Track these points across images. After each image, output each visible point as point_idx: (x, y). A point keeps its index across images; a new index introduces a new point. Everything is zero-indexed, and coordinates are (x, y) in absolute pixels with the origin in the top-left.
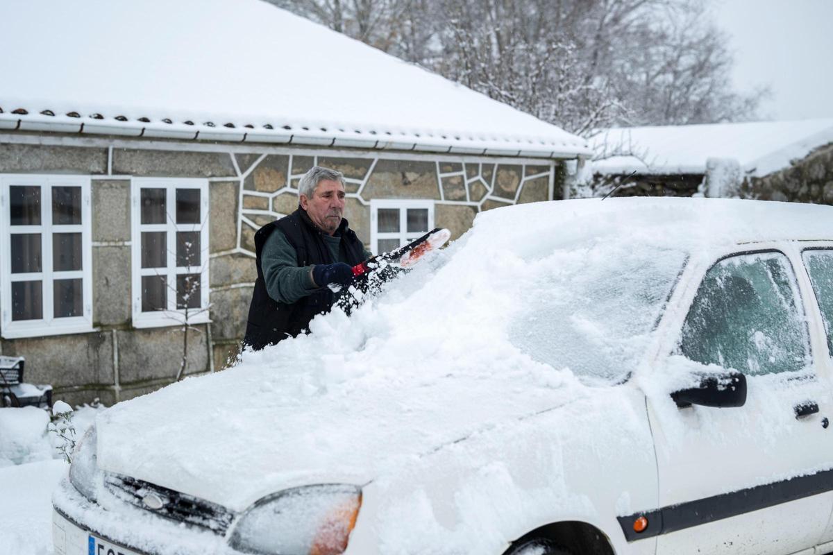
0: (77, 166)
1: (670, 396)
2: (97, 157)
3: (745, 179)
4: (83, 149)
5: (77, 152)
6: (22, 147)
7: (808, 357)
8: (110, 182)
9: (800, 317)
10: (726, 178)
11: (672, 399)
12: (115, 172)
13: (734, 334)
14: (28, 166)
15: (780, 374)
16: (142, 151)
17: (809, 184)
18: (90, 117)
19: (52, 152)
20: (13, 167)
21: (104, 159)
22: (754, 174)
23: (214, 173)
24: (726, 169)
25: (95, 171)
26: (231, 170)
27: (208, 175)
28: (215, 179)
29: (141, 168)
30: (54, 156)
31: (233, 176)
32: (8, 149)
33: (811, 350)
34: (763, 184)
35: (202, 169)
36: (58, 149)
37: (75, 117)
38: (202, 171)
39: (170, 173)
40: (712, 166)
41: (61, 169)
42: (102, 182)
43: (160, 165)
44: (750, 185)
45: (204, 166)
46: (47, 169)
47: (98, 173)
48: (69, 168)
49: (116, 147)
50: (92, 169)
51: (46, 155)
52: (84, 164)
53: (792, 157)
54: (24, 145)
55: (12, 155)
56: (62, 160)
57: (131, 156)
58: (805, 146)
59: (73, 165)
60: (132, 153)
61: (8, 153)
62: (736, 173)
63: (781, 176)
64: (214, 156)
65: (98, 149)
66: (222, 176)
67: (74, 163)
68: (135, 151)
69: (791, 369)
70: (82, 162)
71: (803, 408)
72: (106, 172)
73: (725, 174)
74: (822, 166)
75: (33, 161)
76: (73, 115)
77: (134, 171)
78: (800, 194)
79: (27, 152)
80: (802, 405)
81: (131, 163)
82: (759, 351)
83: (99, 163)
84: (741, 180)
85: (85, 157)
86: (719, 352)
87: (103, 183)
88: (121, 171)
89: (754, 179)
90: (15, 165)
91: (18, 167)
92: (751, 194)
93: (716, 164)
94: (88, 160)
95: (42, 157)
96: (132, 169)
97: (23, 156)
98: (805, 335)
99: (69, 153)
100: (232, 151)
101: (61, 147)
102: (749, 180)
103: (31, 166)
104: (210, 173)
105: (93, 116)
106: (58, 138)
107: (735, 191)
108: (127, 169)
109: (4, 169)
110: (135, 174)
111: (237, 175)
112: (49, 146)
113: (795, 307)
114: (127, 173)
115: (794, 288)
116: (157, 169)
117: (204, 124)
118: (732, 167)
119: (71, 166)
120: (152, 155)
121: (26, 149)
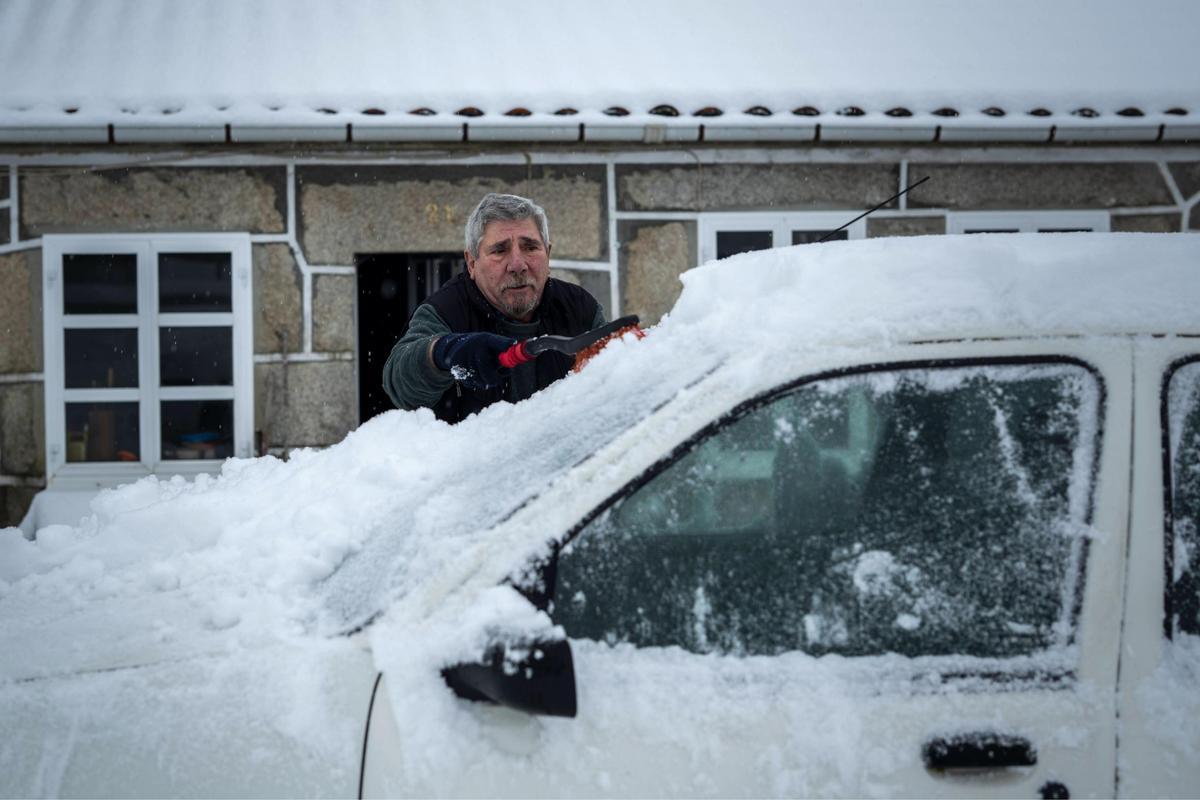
0: (838, 197)
1: (438, 674)
2: (877, 180)
4: (851, 168)
5: (840, 173)
6: (738, 169)
7: (1062, 627)
8: (904, 222)
9: (1071, 527)
11: (442, 681)
12: (911, 204)
13: (777, 552)
14: (750, 200)
15: (924, 661)
16: (968, 166)
18: (839, 113)
19: (793, 174)
20: (723, 201)
21: (893, 183)
23: (1123, 200)
25: (875, 204)
26: (1160, 194)
27: (1108, 204)
28: (1123, 211)
29: (966, 196)
30: (797, 181)
31: (1164, 204)
32: (715, 174)
33: (1077, 610)
35: (1096, 194)
36: (805, 169)
37: (811, 115)
38: (1094, 197)
39: (1027, 203)
41: (808, 203)
42: (887, 221)
43: (1005, 190)
45: (1099, 189)
46: (784, 203)
47: (881, 206)
48: (823, 200)
49: (914, 161)
50: (869, 200)
51: (782, 179)
52: (853, 193)
54: (742, 166)
55: (722, 182)
56: (813, 187)
57: (946, 175)
59: (833, 196)
60: (949, 171)
61: (715, 179)
64: (1123, 170)
65: (880, 167)
66: (1139, 205)
67: (834, 192)
68: (954, 166)
69: (978, 650)
70: (849, 189)
71: (949, 748)
72: (895, 205)
75: (759, 190)
76: (807, 111)
77: (952, 201)
79: (748, 177)
80: (949, 742)
81: (945, 187)
82: (861, 598)
83: (882, 189)
85: (856, 181)
86: (700, 591)
87: (891, 224)
88: (925, 201)
90: (727, 198)
91: (733, 201)
94: (861, 185)
95: (776, 183)
96: (947, 197)
97: (742, 182)
98: (1072, 572)
99: (825, 175)
100: (1161, 158)
101: (809, 165)
103: (755, 200)
104: (1113, 201)
105: (843, 112)
106: (802, 151)
108: (939, 197)
109: (708, 205)
110: (956, 207)
111: (1173, 202)
112: (787, 165)
113: (1066, 499)
114: (938, 206)
115: (1082, 455)
116: (999, 197)
117: (1073, 113)
119: (829, 197)
120: (988, 173)
121: (747, 171)
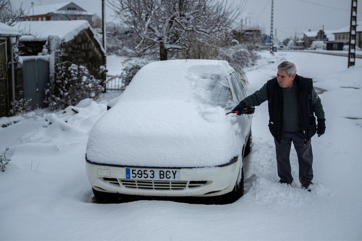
3: (61, 43)
10: (56, 43)
17: (78, 44)
22: (64, 41)
24: (56, 39)
34: (66, 44)
40: (51, 38)
44: (63, 45)
53: (74, 35)
58: (77, 30)
62: (59, 41)
63: (71, 42)
73: (56, 41)
74: (81, 38)
78: (75, 48)
84: (60, 43)
89: (64, 43)
92: (63, 48)
93: (53, 38)
102: (62, 43)
107: (58, 47)
118: (57, 39)
